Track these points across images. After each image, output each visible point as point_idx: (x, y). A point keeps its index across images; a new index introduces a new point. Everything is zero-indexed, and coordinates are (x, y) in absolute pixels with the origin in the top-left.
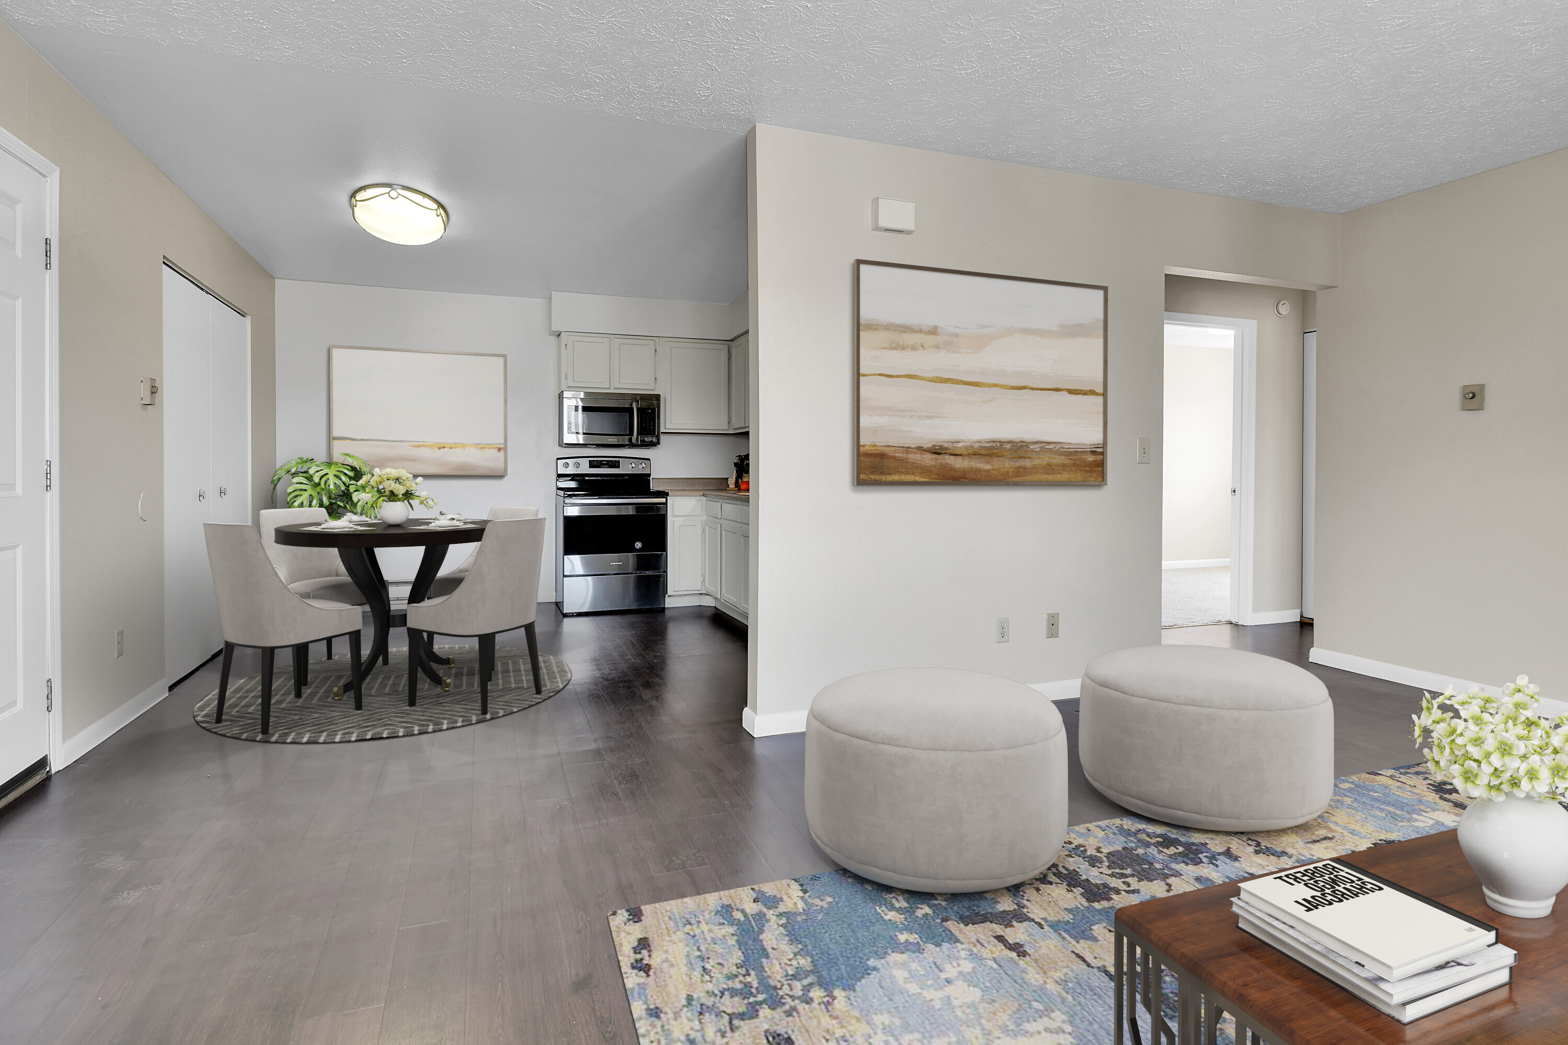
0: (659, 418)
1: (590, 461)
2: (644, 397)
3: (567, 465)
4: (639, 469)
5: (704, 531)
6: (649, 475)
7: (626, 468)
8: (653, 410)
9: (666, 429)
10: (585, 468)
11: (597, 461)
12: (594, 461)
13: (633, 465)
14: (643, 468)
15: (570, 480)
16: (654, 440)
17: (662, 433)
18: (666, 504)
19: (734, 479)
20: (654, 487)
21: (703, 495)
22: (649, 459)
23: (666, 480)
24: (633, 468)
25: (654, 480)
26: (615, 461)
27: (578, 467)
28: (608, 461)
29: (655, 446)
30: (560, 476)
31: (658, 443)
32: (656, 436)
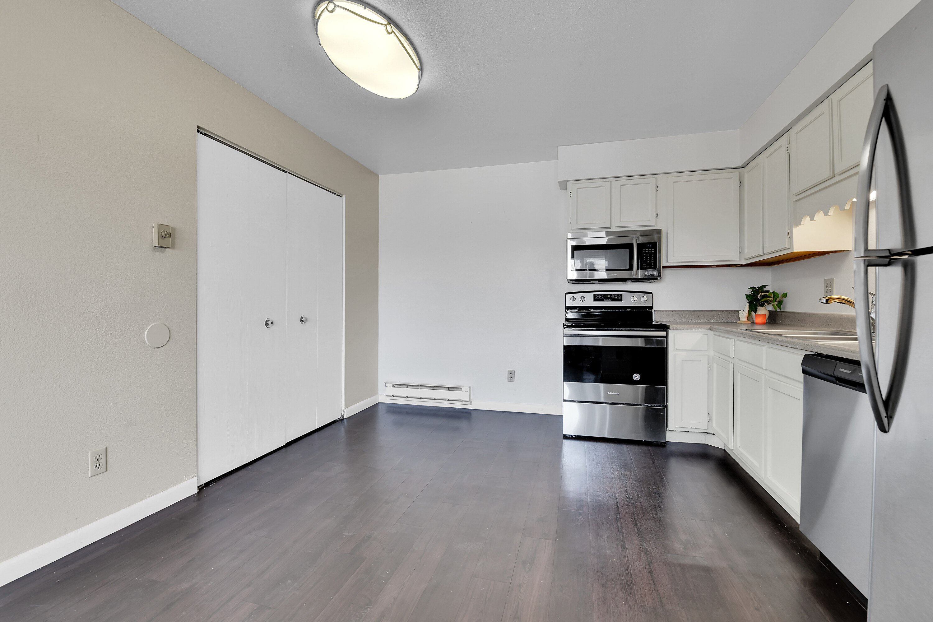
0: (660, 252)
1: (594, 295)
2: (645, 233)
3: (574, 299)
4: (641, 302)
5: (710, 367)
6: (651, 308)
7: (628, 301)
8: (654, 245)
9: (668, 263)
10: (589, 301)
11: (601, 295)
12: (598, 295)
13: (635, 299)
14: (645, 301)
15: (576, 312)
16: (655, 273)
17: (664, 267)
18: (666, 337)
19: (747, 312)
20: (656, 319)
21: (710, 329)
22: (651, 293)
23: (669, 312)
24: (635, 301)
25: (656, 313)
26: (618, 295)
27: (583, 301)
28: (611, 295)
29: (657, 279)
30: (568, 308)
31: (660, 275)
32: (657, 270)
